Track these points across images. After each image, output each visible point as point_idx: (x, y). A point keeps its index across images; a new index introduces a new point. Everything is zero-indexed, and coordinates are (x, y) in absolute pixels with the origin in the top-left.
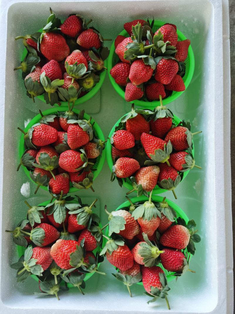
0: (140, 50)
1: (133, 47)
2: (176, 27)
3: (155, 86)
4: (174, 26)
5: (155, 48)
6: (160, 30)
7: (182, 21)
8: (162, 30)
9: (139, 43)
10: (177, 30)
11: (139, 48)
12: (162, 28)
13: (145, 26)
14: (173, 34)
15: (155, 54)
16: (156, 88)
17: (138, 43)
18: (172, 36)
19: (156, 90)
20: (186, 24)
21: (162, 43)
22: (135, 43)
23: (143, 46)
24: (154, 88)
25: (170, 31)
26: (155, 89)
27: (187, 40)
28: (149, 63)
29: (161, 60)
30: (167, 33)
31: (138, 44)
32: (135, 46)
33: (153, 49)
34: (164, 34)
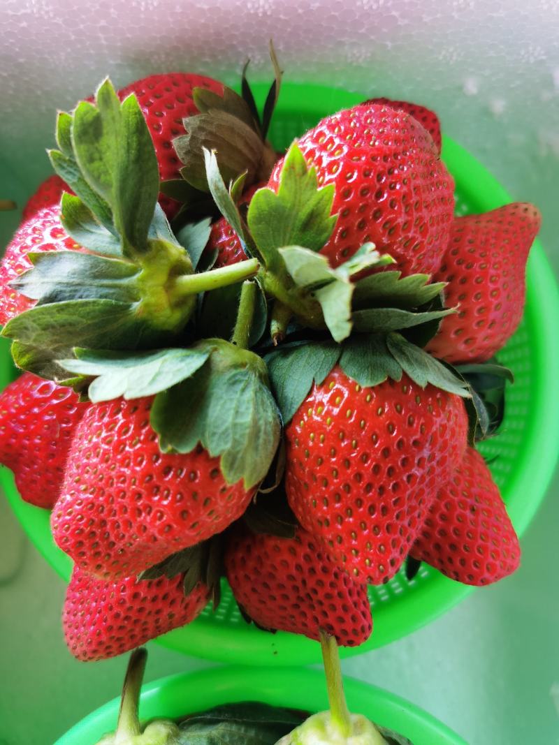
0: (136, 306)
1: (75, 288)
2: (435, 120)
3: (287, 557)
4: (427, 118)
5: (270, 282)
6: (310, 146)
7: (472, 87)
8: (323, 148)
9: (127, 254)
10: (446, 140)
11: (131, 294)
12: (321, 134)
13: (203, 116)
14: (419, 182)
15: (275, 327)
16: (294, 572)
17: (119, 249)
18: (406, 196)
19: (296, 588)
20: (499, 105)
21: (309, 265)
22: (92, 254)
23: (162, 278)
24: (281, 576)
25: (392, 158)
26: (291, 577)
27: (516, 206)
28: (203, 435)
29: (324, 385)
30: (365, 174)
31: (122, 261)
32: (95, 277)
33: (257, 291)
34: (342, 179)
